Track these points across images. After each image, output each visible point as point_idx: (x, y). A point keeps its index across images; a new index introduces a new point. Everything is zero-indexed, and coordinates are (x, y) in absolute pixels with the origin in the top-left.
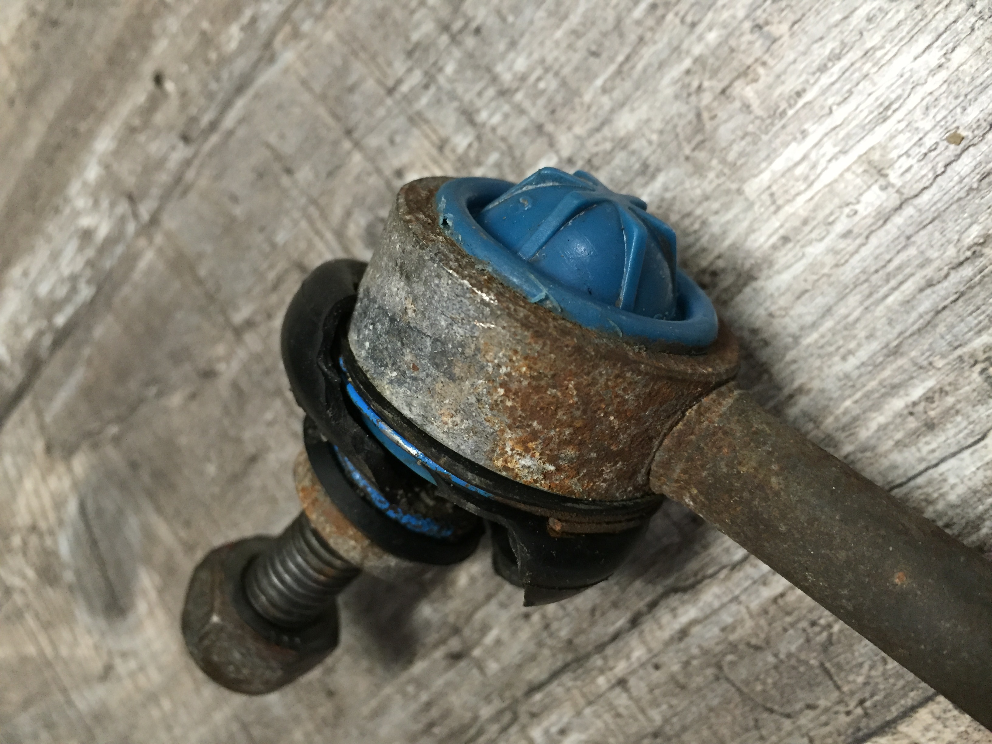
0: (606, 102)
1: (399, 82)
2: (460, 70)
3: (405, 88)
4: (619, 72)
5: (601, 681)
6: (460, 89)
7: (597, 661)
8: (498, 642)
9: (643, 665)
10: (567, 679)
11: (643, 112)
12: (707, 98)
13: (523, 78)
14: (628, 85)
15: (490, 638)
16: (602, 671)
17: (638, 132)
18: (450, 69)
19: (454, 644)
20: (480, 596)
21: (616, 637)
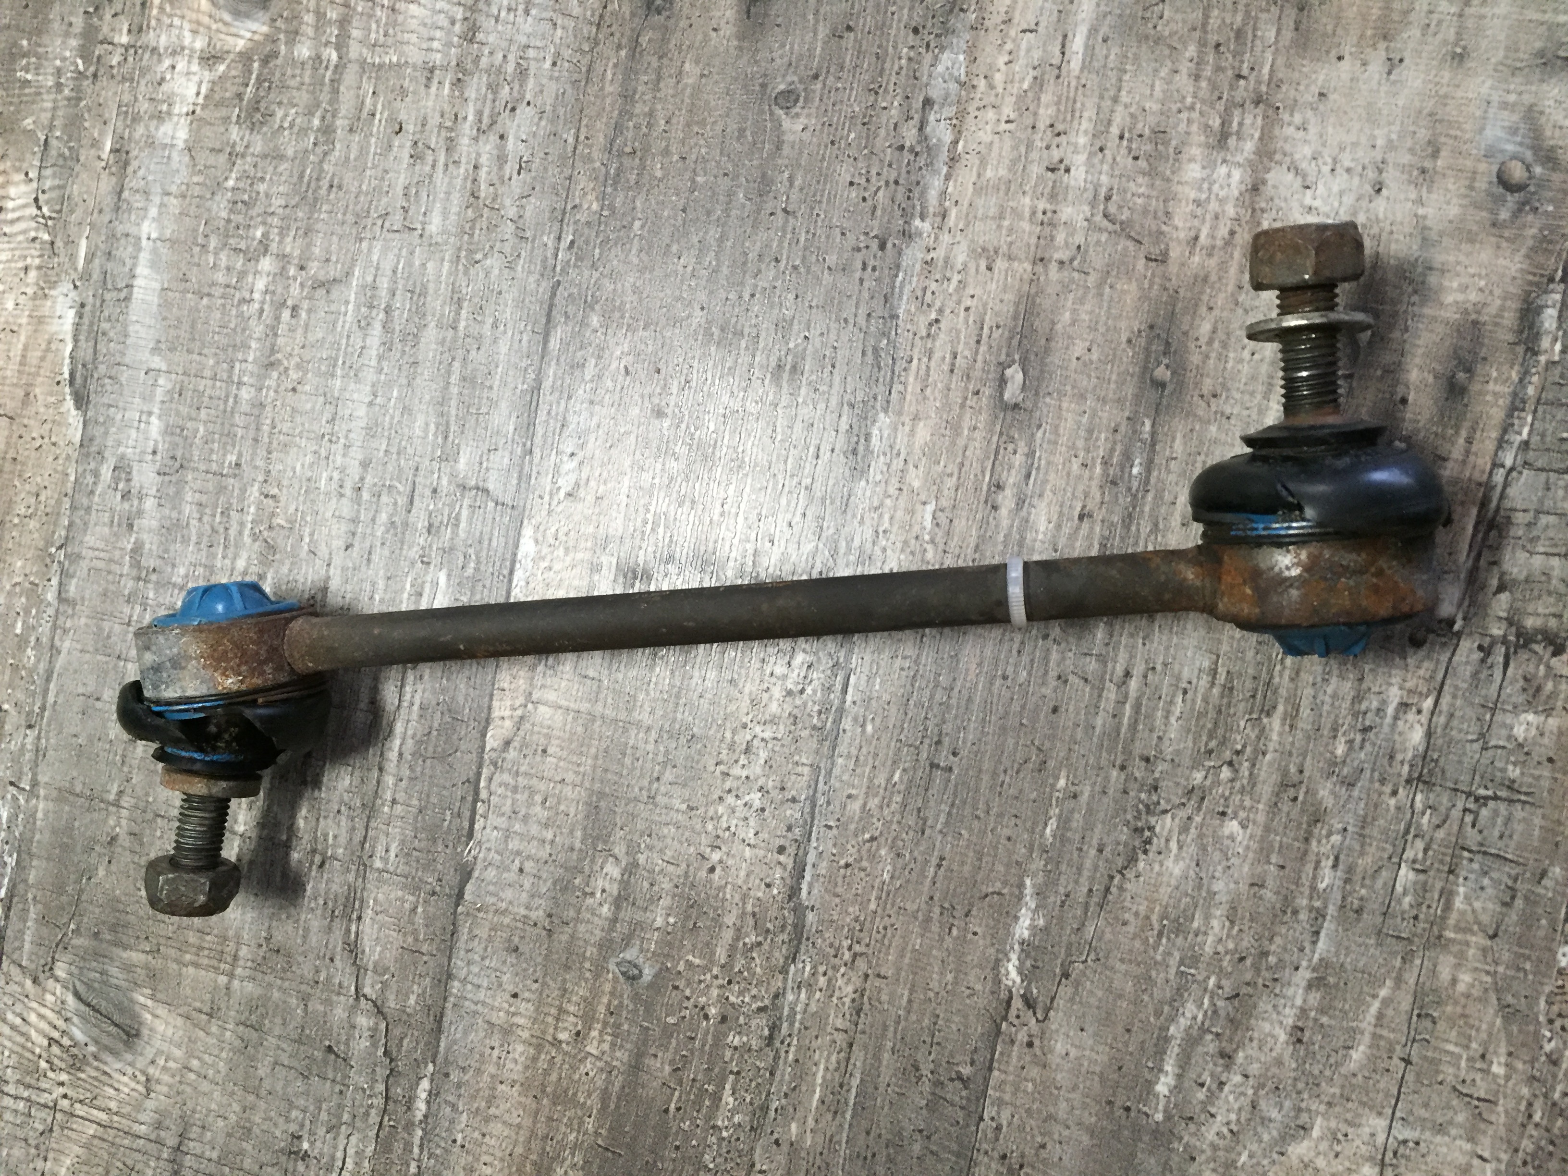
0: (227, 562)
1: (131, 616)
2: (156, 591)
3: (135, 618)
4: (225, 547)
5: (386, 809)
6: (161, 600)
7: (379, 801)
8: (335, 837)
9: (396, 785)
10: (373, 824)
11: (244, 555)
12: (265, 534)
13: (187, 576)
14: (232, 549)
15: (330, 841)
16: (383, 805)
17: (249, 565)
18: (151, 595)
19: (318, 859)
20: (314, 823)
21: (378, 782)
